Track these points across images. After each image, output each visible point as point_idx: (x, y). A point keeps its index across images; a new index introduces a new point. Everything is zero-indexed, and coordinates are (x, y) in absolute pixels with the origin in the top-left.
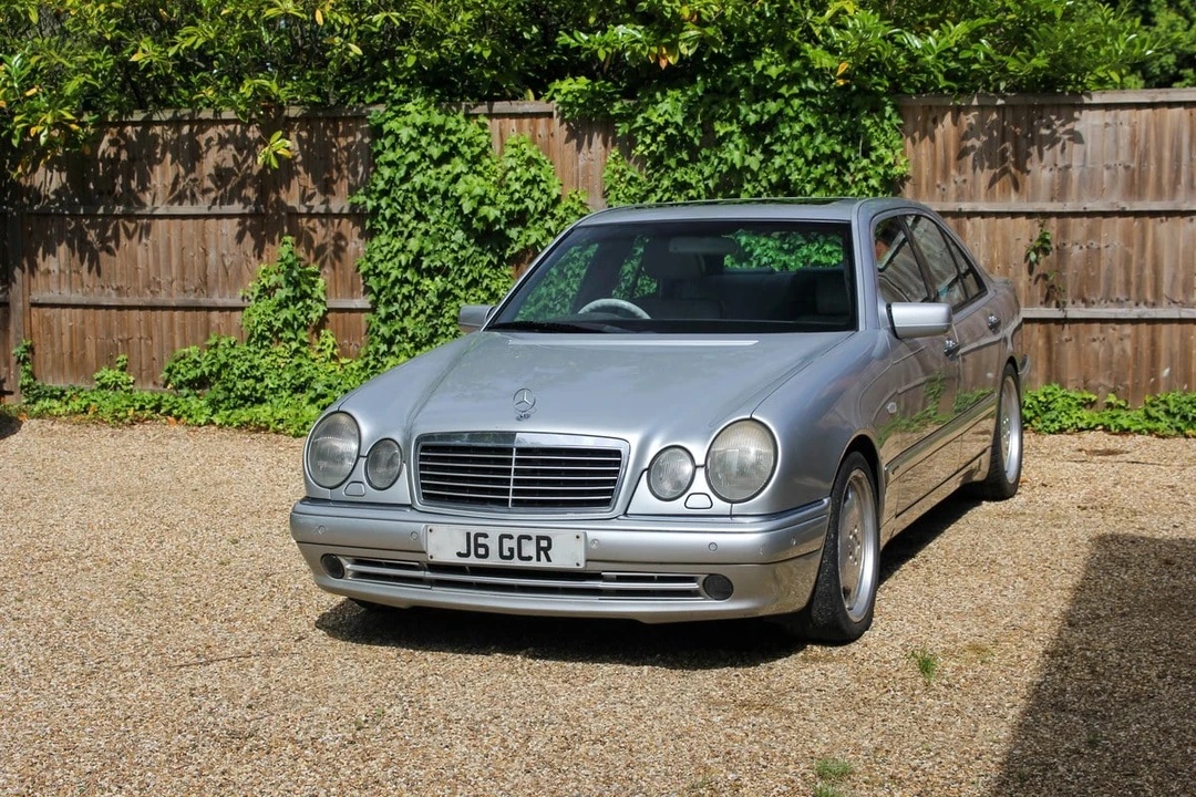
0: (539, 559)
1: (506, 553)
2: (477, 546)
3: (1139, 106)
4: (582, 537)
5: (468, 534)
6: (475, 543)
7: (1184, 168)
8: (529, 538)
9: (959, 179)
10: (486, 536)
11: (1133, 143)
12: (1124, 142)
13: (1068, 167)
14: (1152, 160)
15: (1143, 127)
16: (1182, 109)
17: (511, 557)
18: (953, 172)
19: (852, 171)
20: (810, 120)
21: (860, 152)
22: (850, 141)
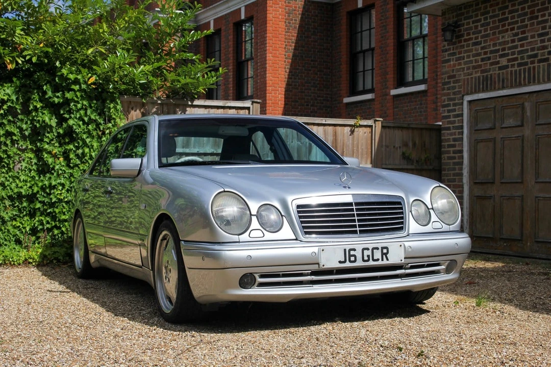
0: (382, 260)
1: (366, 258)
2: (350, 256)
4: (403, 246)
5: (345, 250)
6: (349, 254)
8: (377, 249)
10: (354, 250)
17: (368, 260)
19: (102, 129)
20: (85, 103)
21: (105, 120)
22: (99, 114)
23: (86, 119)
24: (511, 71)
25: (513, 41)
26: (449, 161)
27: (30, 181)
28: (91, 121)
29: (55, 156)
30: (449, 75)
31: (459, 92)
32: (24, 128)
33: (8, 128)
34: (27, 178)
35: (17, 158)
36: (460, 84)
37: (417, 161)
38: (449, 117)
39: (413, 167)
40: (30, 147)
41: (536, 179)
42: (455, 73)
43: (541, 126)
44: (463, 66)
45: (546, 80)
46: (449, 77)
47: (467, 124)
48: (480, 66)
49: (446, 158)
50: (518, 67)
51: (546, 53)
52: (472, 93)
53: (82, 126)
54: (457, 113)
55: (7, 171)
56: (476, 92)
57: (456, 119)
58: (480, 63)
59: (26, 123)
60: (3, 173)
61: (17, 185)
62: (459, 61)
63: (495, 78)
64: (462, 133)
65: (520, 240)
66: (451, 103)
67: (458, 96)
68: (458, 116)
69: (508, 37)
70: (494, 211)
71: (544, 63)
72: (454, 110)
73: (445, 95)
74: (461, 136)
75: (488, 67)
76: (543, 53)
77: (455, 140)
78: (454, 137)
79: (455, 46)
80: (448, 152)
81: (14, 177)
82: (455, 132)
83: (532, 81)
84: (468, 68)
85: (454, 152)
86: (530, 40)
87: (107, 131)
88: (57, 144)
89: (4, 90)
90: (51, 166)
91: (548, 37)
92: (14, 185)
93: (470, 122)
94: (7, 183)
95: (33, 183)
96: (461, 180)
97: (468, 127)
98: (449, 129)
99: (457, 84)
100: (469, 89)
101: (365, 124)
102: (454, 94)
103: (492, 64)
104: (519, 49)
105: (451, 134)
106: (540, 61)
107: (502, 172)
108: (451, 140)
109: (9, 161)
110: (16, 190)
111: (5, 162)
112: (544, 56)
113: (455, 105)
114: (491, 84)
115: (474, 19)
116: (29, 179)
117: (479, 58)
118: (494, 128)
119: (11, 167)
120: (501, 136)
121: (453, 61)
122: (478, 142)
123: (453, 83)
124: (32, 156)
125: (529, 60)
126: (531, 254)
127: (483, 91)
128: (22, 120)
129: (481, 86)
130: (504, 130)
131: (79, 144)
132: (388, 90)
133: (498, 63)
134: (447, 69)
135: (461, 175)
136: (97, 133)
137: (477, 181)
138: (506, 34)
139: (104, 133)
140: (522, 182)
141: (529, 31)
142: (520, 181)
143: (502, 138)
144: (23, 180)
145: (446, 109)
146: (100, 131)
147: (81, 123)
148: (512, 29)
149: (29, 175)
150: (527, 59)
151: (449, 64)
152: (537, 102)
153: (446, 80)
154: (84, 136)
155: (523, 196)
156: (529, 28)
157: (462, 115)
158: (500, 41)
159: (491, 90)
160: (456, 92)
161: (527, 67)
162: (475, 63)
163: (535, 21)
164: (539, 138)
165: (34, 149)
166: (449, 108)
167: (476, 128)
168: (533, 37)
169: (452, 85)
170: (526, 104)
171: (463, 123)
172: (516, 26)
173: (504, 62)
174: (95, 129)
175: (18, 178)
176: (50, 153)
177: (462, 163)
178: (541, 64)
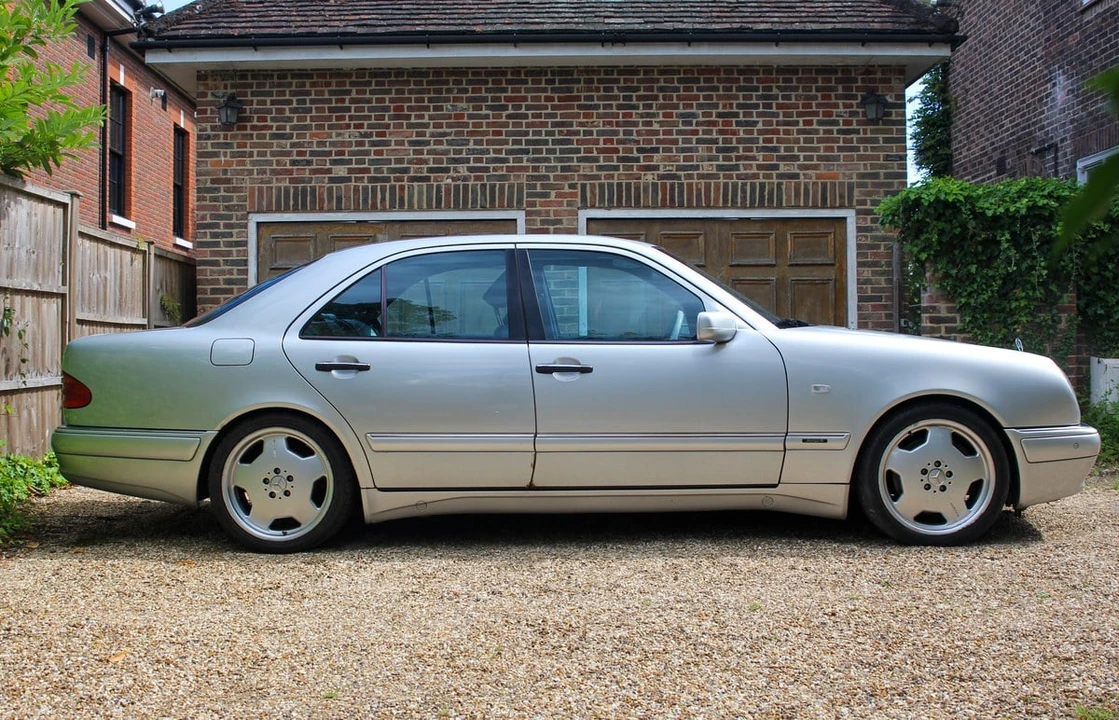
24: (357, 187)
25: (360, 144)
30: (214, 177)
31: (243, 207)
36: (242, 194)
38: (216, 244)
42: (229, 176)
44: (249, 167)
45: (424, 207)
46: (216, 181)
47: (257, 259)
48: (288, 172)
49: (207, 309)
50: (369, 182)
51: (425, 169)
52: (268, 211)
54: (233, 239)
56: (277, 211)
57: (233, 249)
58: (288, 167)
62: (240, 159)
63: (321, 194)
64: (246, 272)
66: (221, 222)
67: (238, 213)
68: (237, 244)
69: (350, 135)
71: (421, 183)
72: (229, 235)
73: (204, 208)
74: (243, 277)
75: (307, 175)
76: (418, 168)
77: (230, 282)
78: (228, 276)
79: (229, 133)
80: (214, 301)
82: (231, 270)
83: (400, 205)
84: (262, 172)
86: (393, 147)
91: (428, 147)
93: (261, 255)
97: (256, 263)
98: (214, 263)
99: (234, 194)
100: (265, 204)
102: (228, 208)
103: (315, 172)
104: (373, 157)
105: (223, 272)
106: (413, 179)
108: (221, 282)
112: (421, 172)
113: (229, 226)
114: (313, 203)
115: (274, 98)
117: (287, 159)
121: (225, 156)
123: (226, 191)
125: (392, 175)
127: (296, 210)
129: (292, 203)
133: (329, 171)
134: (211, 168)
138: (346, 132)
141: (391, 134)
145: (208, 231)
148: (360, 126)
150: (388, 173)
151: (214, 159)
153: (209, 185)
156: (392, 129)
157: (245, 244)
158: (334, 139)
159: (312, 211)
160: (233, 206)
161: (388, 185)
162: (279, 165)
163: (405, 122)
166: (216, 230)
167: (275, 265)
168: (401, 143)
169: (223, 193)
170: (380, 237)
171: (247, 256)
172: (366, 123)
173: (341, 171)
178: (415, 184)
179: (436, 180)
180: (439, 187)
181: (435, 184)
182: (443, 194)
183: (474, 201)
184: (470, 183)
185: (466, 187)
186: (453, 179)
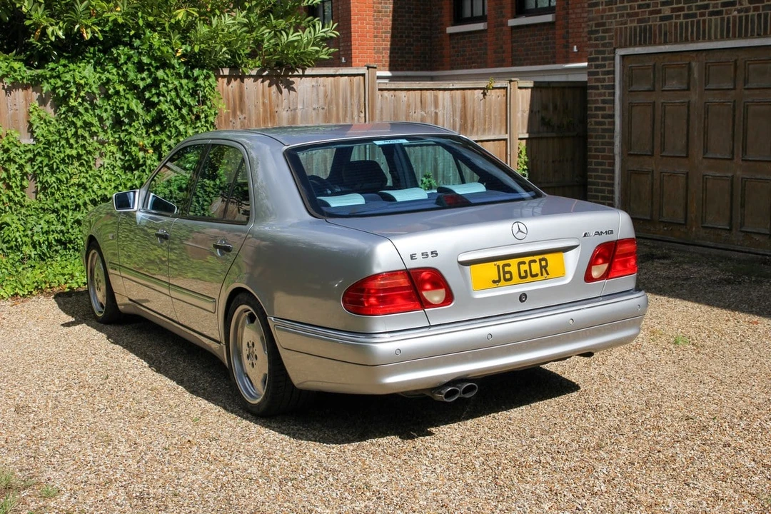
3: (328, 76)
7: (348, 108)
9: (242, 117)
11: (326, 96)
12: (321, 95)
13: (295, 109)
14: (334, 106)
15: (330, 88)
16: (346, 77)
18: (238, 113)
19: (195, 113)
20: (176, 83)
21: (198, 101)
22: (192, 95)
23: (178, 101)
24: (676, 23)
26: (597, 127)
27: (114, 180)
28: (184, 104)
29: (143, 149)
30: (596, 22)
31: (611, 44)
32: (105, 118)
33: (85, 118)
34: (110, 176)
35: (97, 153)
36: (611, 34)
37: (558, 127)
38: (597, 73)
39: (554, 135)
40: (111, 139)
41: (704, 154)
42: (604, 21)
43: (712, 92)
44: (615, 13)
45: (719, 37)
46: (598, 25)
47: (620, 84)
48: (637, 14)
49: (593, 122)
50: (684, 18)
51: (720, 5)
52: (625, 46)
53: (174, 111)
54: (606, 69)
55: (86, 170)
56: (631, 45)
57: (606, 77)
58: (636, 11)
59: (106, 111)
60: (83, 172)
61: (100, 186)
62: (610, 6)
63: (655, 31)
64: (613, 94)
65: (683, 224)
66: (600, 56)
67: (609, 49)
68: (608, 73)
70: (652, 189)
71: (717, 17)
72: (604, 66)
73: (591, 46)
74: (612, 98)
75: (647, 16)
76: (715, 4)
77: (604, 102)
78: (602, 98)
80: (596, 116)
81: (94, 176)
82: (605, 92)
83: (702, 36)
84: (622, 16)
85: (603, 117)
87: (203, 115)
88: (144, 135)
89: (80, 73)
90: (141, 162)
92: (95, 186)
93: (622, 80)
94: (88, 185)
95: (118, 182)
96: (612, 151)
97: (620, 87)
98: (596, 88)
99: (607, 35)
100: (623, 41)
101: (499, 86)
102: (604, 45)
103: (651, 13)
105: (600, 95)
106: (712, 14)
107: (663, 144)
108: (600, 102)
109: (89, 158)
110: (100, 193)
111: (84, 160)
112: (717, 7)
113: (604, 59)
114: (650, 38)
116: (113, 178)
117: (635, 4)
118: (654, 90)
119: (92, 164)
120: (662, 101)
121: (602, 5)
122: (632, 105)
123: (603, 32)
124: (114, 148)
125: (698, 12)
126: (696, 241)
127: (640, 45)
128: (100, 108)
129: (638, 39)
130: (666, 93)
131: (171, 133)
132: (504, 20)
133: (659, 11)
134: (594, 15)
135: (612, 144)
136: (191, 118)
137: (632, 153)
139: (198, 117)
140: (687, 157)
142: (685, 155)
143: (663, 103)
144: (107, 180)
145: (593, 63)
146: (193, 114)
147: (172, 107)
149: (113, 172)
150: (696, 10)
151: (596, 8)
152: (706, 63)
153: (594, 28)
154: (177, 123)
155: (687, 173)
157: (613, 72)
159: (650, 44)
160: (606, 43)
161: (695, 20)
162: (631, 9)
164: (708, 105)
165: (117, 140)
166: (597, 63)
167: (631, 89)
169: (601, 34)
170: (694, 64)
171: (614, 82)
173: (666, 11)
174: (189, 114)
175: (100, 177)
176: (136, 145)
177: (613, 131)
178: (713, 18)
179: (727, 13)
180: (728, 19)
181: (726, 16)
182: (731, 25)
183: (753, 30)
184: (750, 14)
185: (747, 17)
186: (739, 11)
